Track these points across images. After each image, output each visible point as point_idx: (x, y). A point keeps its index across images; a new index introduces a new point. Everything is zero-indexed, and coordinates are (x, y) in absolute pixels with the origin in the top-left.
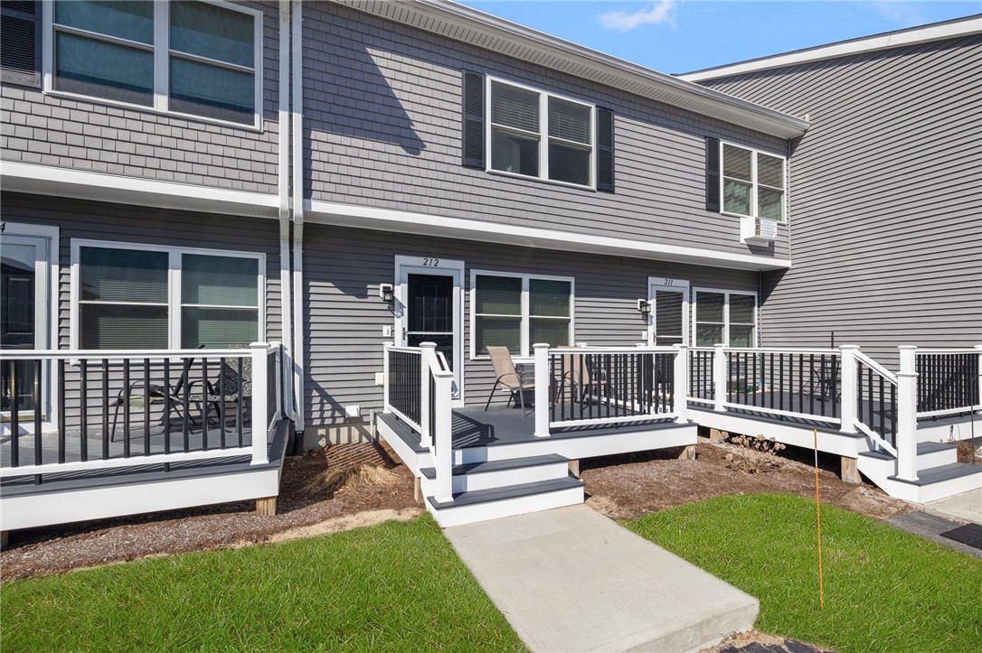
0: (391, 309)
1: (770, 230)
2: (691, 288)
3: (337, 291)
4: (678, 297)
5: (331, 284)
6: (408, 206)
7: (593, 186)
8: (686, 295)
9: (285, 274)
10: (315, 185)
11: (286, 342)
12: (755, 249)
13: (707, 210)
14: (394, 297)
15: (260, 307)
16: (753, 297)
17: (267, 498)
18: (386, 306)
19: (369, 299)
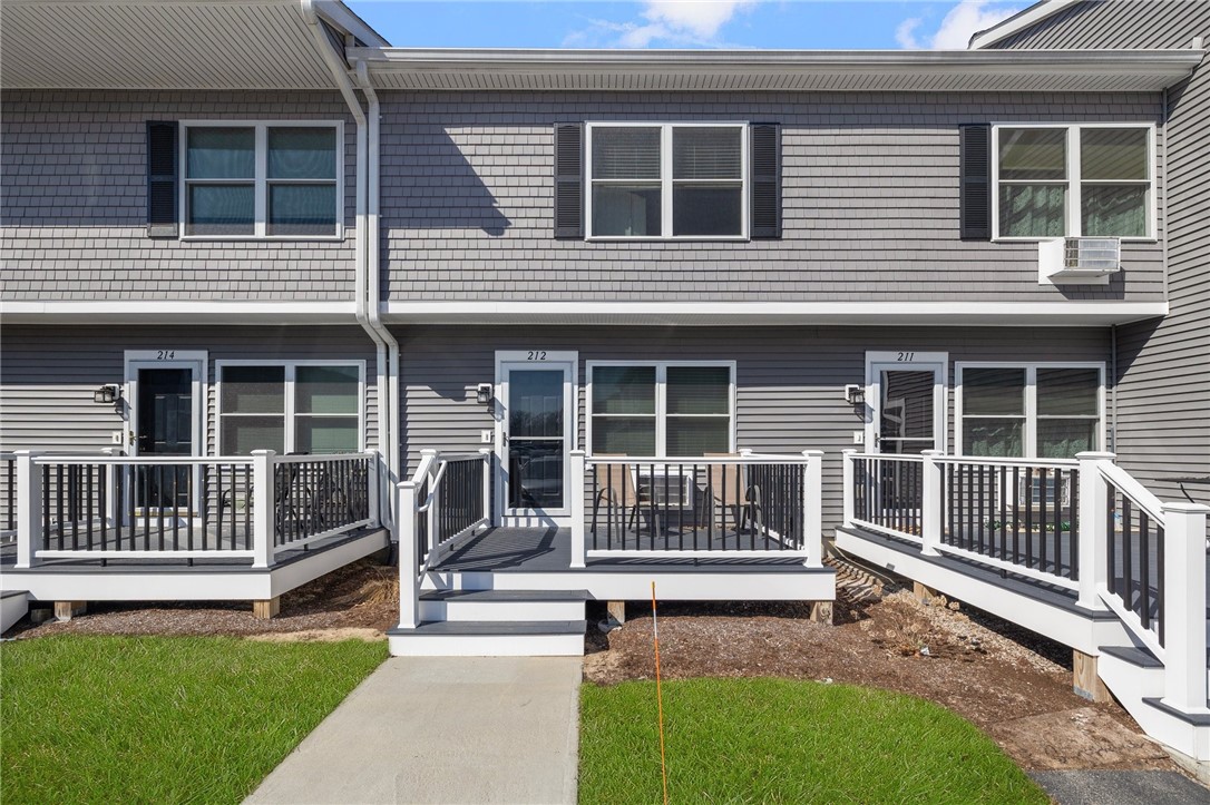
0: (491, 412)
1: (1110, 252)
2: (952, 363)
3: (434, 394)
4: (927, 379)
5: (428, 388)
6: (489, 294)
7: (745, 233)
8: (942, 374)
9: (381, 379)
10: (393, 286)
11: (382, 449)
12: (1071, 290)
13: (963, 239)
14: (494, 398)
15: (360, 414)
16: (1096, 372)
17: (263, 601)
18: (485, 409)
19: (468, 402)
